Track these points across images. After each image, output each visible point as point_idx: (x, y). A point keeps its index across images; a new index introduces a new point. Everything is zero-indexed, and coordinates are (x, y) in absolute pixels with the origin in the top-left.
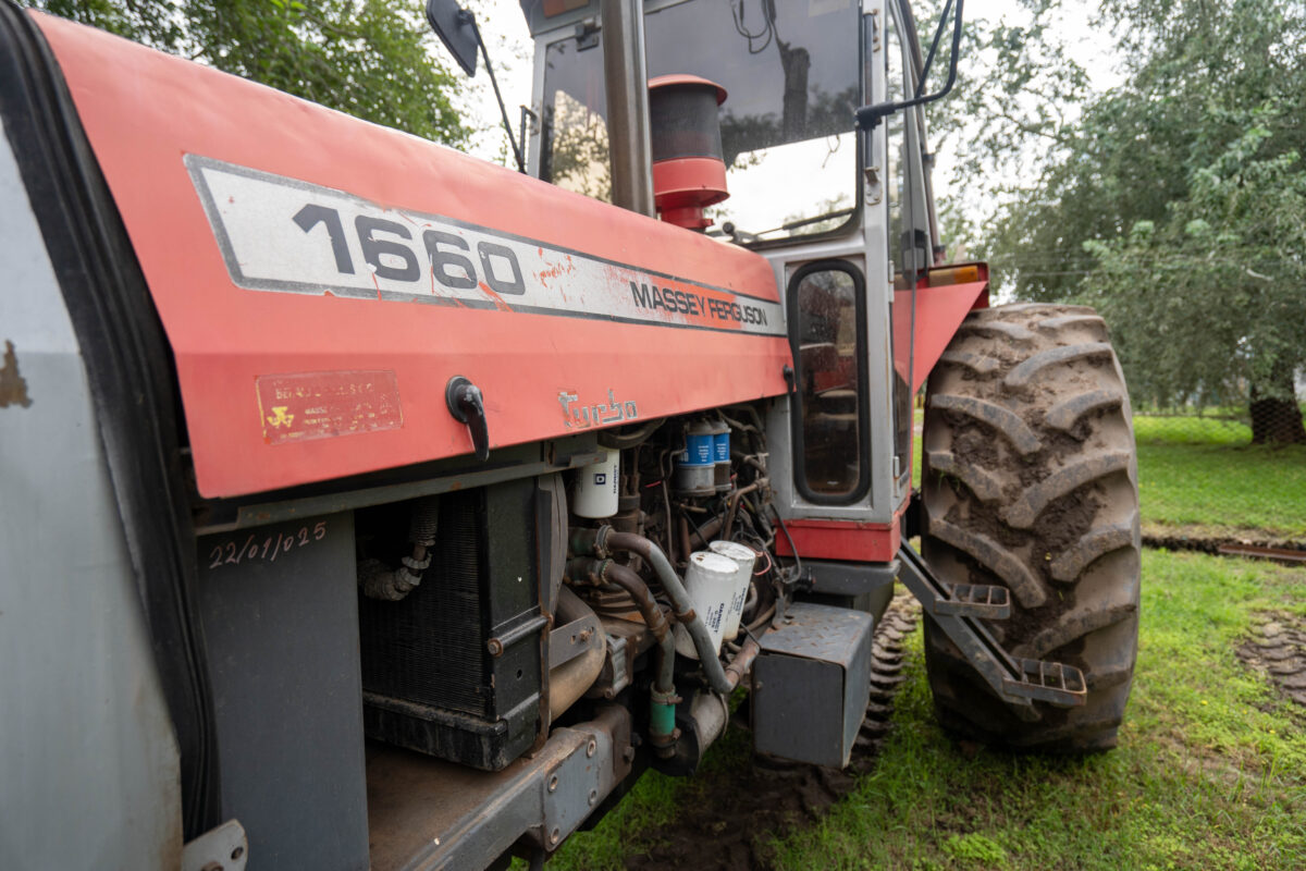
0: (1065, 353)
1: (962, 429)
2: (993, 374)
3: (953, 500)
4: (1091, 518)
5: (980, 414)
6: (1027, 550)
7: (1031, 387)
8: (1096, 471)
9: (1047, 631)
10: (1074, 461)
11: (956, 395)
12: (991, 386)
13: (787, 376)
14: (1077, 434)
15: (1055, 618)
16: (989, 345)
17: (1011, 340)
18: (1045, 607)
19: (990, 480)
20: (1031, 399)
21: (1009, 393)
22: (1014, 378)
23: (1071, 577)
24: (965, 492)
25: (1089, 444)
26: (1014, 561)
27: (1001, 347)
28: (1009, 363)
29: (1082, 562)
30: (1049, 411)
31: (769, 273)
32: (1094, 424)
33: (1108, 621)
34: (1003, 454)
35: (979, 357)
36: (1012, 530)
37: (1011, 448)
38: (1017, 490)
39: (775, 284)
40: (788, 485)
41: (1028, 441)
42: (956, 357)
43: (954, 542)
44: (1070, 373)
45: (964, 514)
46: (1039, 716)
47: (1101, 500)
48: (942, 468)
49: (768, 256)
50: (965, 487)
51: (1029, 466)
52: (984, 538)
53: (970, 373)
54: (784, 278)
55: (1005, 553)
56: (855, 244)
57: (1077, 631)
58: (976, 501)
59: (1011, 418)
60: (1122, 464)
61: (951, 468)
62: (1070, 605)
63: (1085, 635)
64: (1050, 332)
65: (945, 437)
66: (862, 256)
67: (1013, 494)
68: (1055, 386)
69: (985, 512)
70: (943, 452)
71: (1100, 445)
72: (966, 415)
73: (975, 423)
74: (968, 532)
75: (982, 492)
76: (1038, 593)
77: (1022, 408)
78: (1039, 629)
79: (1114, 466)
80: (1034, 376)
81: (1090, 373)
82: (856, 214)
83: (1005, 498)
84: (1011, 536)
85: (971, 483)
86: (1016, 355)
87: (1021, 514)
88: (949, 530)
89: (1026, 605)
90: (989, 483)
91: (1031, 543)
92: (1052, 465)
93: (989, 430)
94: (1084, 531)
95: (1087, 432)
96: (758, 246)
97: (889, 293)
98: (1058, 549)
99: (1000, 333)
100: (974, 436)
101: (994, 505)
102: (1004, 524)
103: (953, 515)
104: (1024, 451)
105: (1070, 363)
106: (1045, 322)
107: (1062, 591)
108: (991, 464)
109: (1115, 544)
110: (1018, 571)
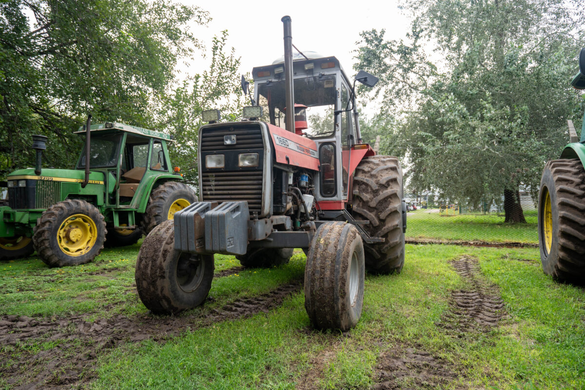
0: (385, 167)
1: (361, 185)
2: (369, 172)
3: (358, 202)
4: (389, 205)
5: (365, 181)
6: (374, 213)
7: (377, 175)
8: (390, 193)
9: (380, 232)
10: (385, 191)
11: (361, 177)
12: (368, 175)
13: (319, 167)
14: (386, 185)
15: (381, 229)
16: (369, 165)
17: (374, 164)
18: (378, 226)
19: (366, 196)
20: (377, 177)
21: (372, 176)
22: (373, 173)
23: (384, 218)
24: (361, 199)
25: (389, 188)
26: (372, 215)
27: (371, 165)
28: (373, 169)
29: (387, 215)
30: (381, 180)
31: (315, 144)
32: (391, 183)
33: (392, 228)
34: (370, 190)
35: (366, 168)
36: (371, 208)
37: (372, 189)
38: (373, 198)
39: (316, 147)
40: (319, 193)
41: (375, 187)
42: (361, 168)
43: (358, 212)
44: (386, 172)
45: (361, 205)
46: (380, 256)
47: (391, 201)
48: (356, 194)
49: (315, 141)
50: (361, 198)
51: (375, 193)
52: (365, 210)
53: (364, 172)
54: (318, 146)
55: (370, 213)
56: (334, 139)
57: (386, 231)
58: (364, 202)
59: (372, 182)
60: (395, 192)
61: (358, 194)
62: (384, 225)
63: (388, 232)
64: (383, 162)
65: (357, 187)
66: (335, 142)
67: (371, 199)
68: (382, 175)
69: (365, 204)
70: (356, 191)
71: (391, 188)
72: (362, 181)
73: (364, 183)
74: (361, 209)
75: (365, 199)
76: (377, 222)
77: (375, 179)
78: (377, 232)
79: (393, 192)
80: (378, 172)
81: (391, 172)
82: (334, 132)
83: (370, 200)
84: (371, 209)
85: (362, 197)
86: (375, 167)
87: (373, 204)
88: (357, 209)
89: (374, 225)
90: (366, 197)
91: (375, 211)
92: (381, 193)
93: (367, 185)
94: (387, 207)
95: (389, 185)
96: (312, 138)
97: (341, 150)
98: (381, 212)
99: (372, 162)
100: (364, 186)
101: (368, 202)
102: (369, 206)
103: (358, 206)
104: (374, 189)
105: (387, 169)
106: (383, 159)
107: (383, 221)
108: (367, 193)
109: (393, 210)
110: (373, 218)
